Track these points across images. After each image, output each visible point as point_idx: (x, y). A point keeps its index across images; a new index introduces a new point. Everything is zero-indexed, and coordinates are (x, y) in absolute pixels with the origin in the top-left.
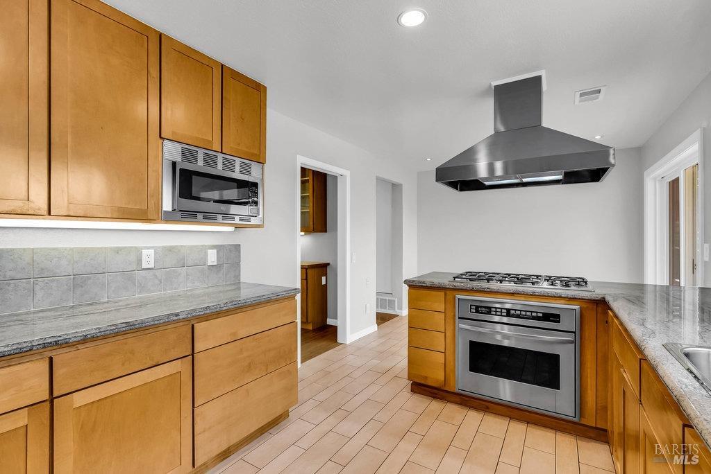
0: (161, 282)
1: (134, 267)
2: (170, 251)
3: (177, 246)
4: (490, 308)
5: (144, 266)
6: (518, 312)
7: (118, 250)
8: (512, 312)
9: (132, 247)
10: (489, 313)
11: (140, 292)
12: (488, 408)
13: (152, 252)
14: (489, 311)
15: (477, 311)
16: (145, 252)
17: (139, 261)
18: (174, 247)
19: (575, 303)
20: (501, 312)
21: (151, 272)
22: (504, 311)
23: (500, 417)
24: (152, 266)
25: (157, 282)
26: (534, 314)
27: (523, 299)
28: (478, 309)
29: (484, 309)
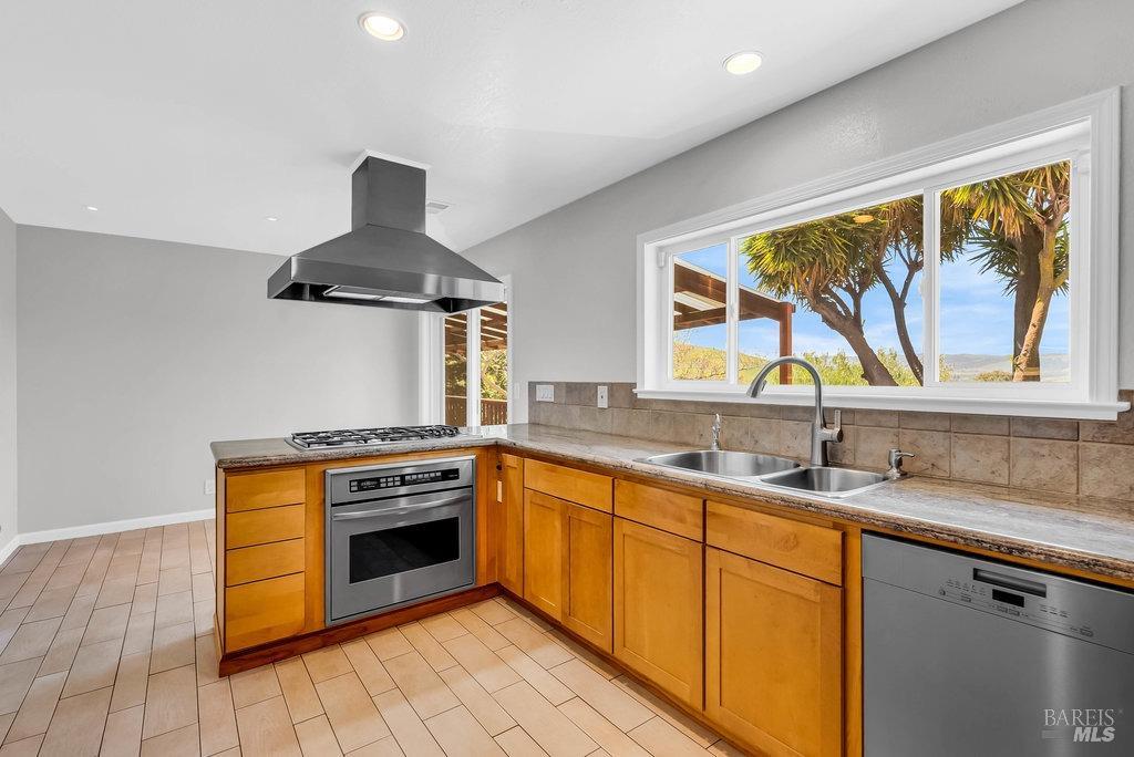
4: (378, 479)
6: (414, 477)
8: (407, 478)
10: (378, 487)
12: (365, 629)
14: (376, 483)
15: (361, 489)
19: (470, 452)
20: (394, 481)
22: (397, 479)
23: (385, 632)
26: (432, 475)
27: (417, 458)
28: (361, 485)
29: (368, 483)
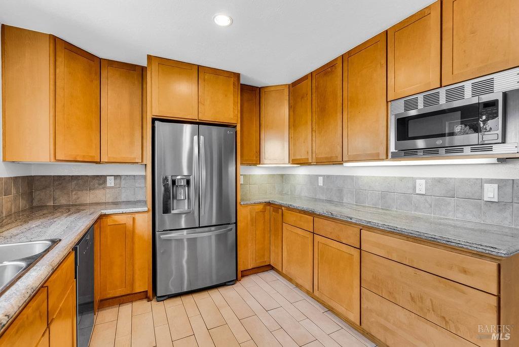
0: (431, 207)
1: (410, 191)
2: (439, 182)
3: (446, 178)
5: (418, 192)
7: (401, 179)
9: (410, 177)
11: (415, 210)
13: (423, 182)
16: (418, 181)
17: (415, 188)
18: (442, 179)
21: (424, 197)
24: (423, 192)
25: (428, 206)
